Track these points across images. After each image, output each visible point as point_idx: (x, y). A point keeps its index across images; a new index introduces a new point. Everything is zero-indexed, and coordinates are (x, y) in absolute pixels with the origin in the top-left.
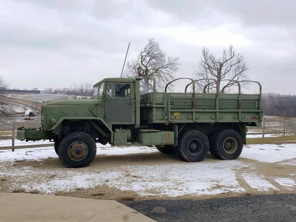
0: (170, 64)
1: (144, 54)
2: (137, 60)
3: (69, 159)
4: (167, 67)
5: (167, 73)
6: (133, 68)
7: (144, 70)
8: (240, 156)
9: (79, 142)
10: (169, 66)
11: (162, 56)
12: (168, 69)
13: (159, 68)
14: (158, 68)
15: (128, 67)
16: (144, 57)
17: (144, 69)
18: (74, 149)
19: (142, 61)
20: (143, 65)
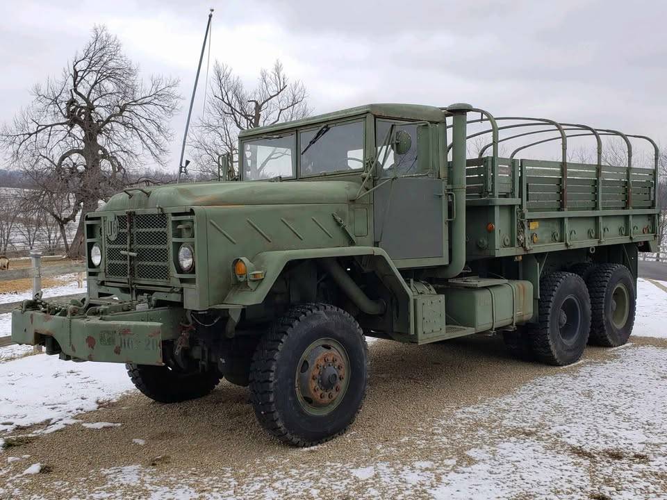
0: (157, 95)
1: (82, 65)
2: (62, 79)
3: (302, 412)
4: (149, 103)
5: (148, 117)
6: (50, 101)
7: (82, 107)
8: (631, 335)
9: (323, 343)
10: (156, 101)
11: (130, 72)
12: (151, 107)
13: (128, 104)
14: (125, 105)
15: (35, 97)
16: (80, 74)
17: (83, 105)
18: (316, 373)
19: (75, 86)
20: (80, 94)
